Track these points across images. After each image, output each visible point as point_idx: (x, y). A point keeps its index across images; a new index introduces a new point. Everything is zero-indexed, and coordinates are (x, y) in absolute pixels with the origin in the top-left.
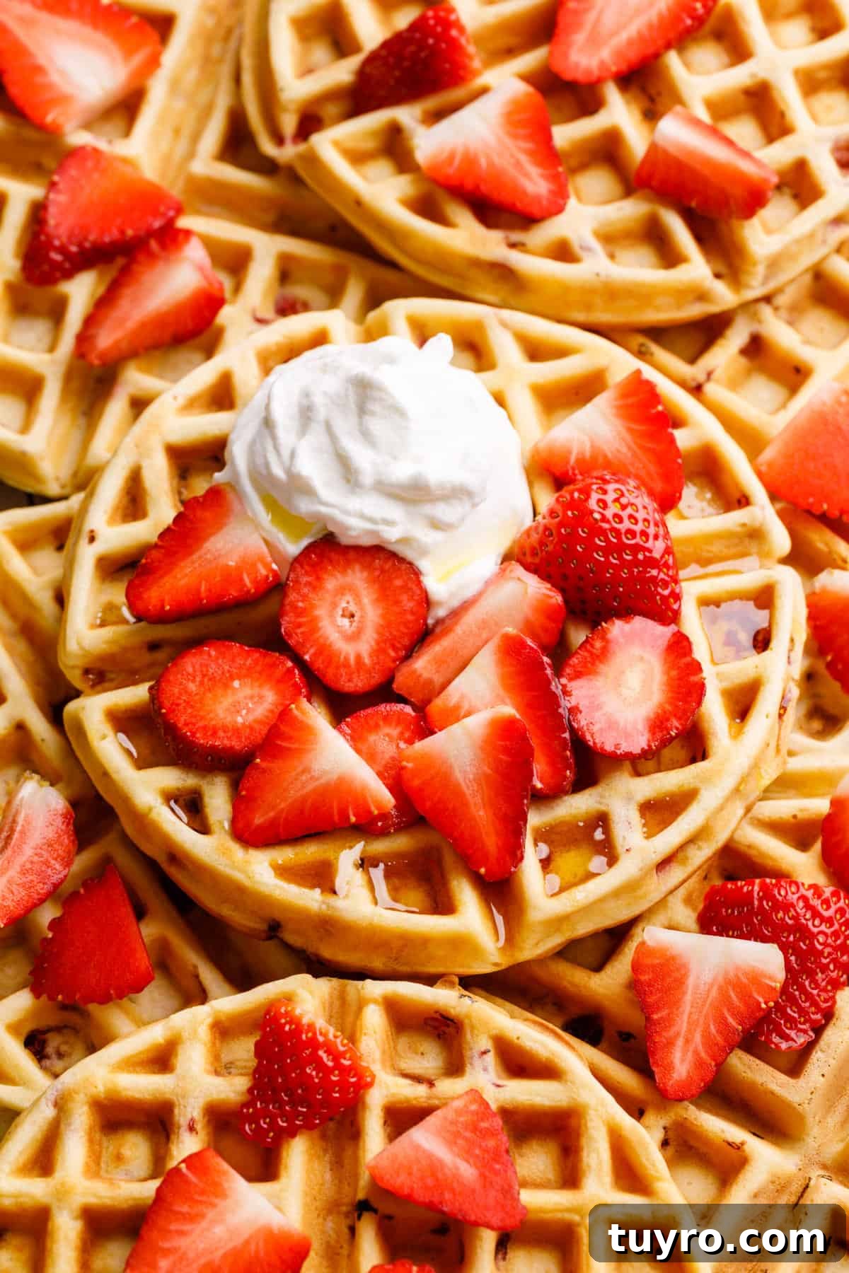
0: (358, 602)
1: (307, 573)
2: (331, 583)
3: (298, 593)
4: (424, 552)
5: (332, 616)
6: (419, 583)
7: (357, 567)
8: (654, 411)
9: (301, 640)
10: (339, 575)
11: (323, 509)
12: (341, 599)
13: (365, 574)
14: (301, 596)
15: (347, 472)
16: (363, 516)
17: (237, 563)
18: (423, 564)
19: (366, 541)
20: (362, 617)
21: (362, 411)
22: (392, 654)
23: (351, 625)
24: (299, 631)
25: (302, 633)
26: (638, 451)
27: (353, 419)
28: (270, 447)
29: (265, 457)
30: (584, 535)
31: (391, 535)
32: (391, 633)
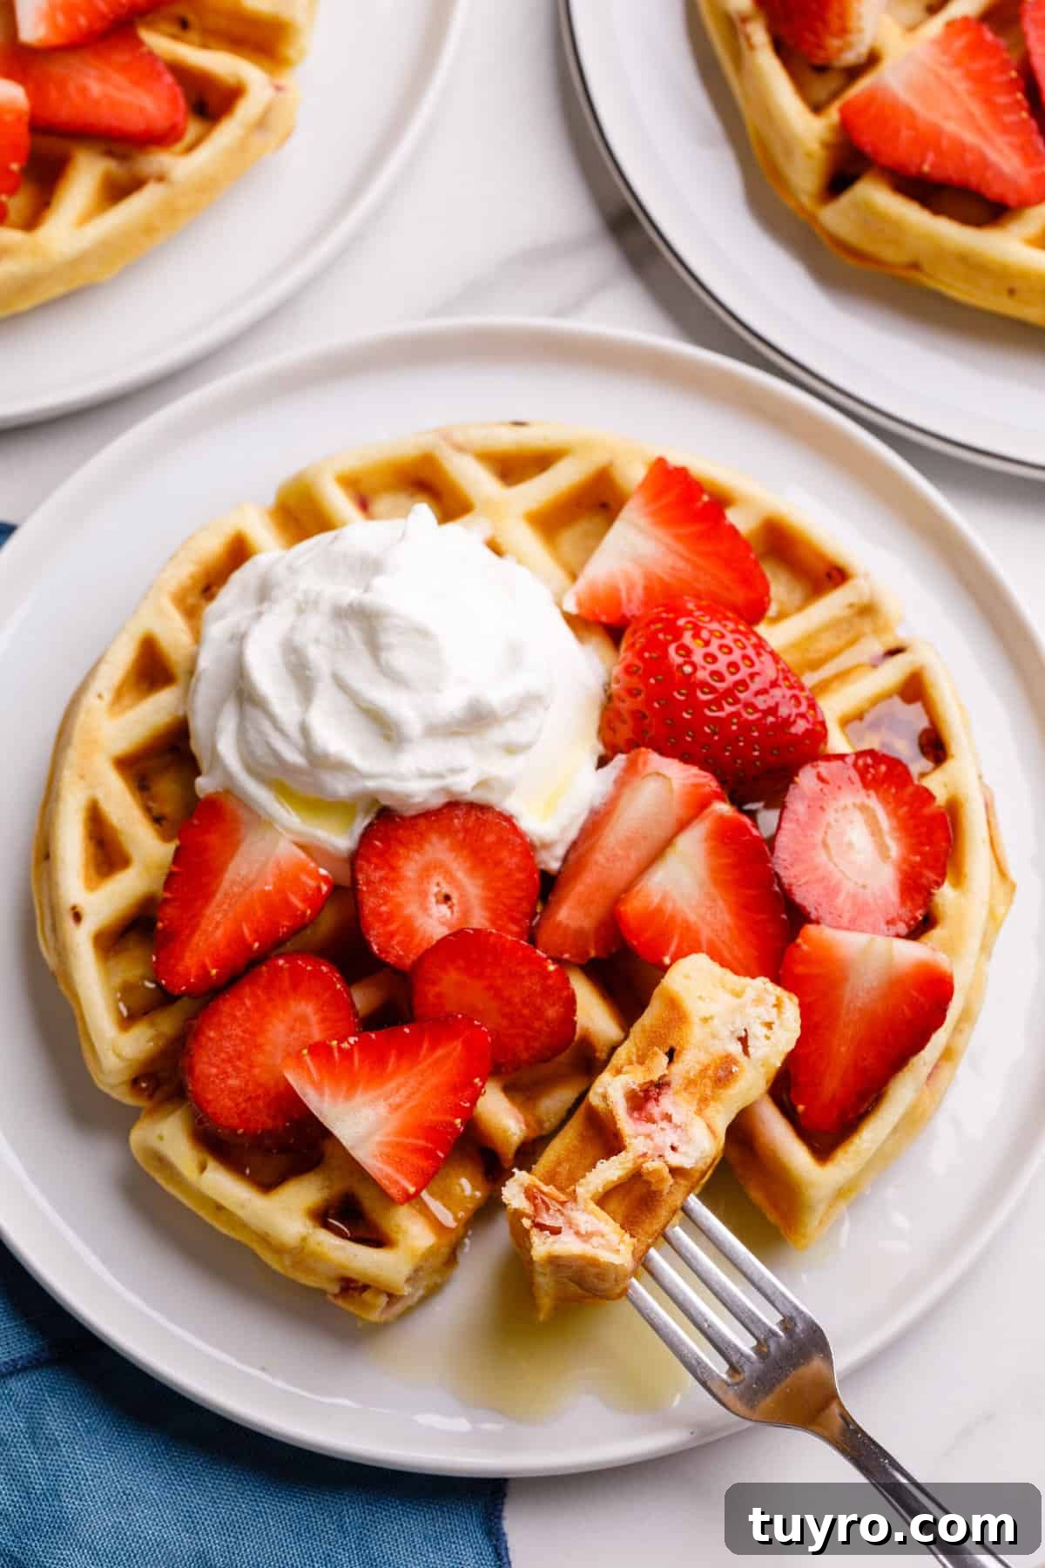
0: (452, 879)
1: (377, 868)
2: (410, 868)
3: (376, 896)
4: (508, 789)
5: (424, 909)
6: (515, 829)
7: (434, 838)
8: (699, 505)
9: (401, 953)
10: (417, 856)
11: (371, 784)
12: (428, 883)
13: (447, 842)
14: (380, 898)
15: (385, 729)
16: (423, 775)
17: (274, 884)
18: (511, 805)
19: (437, 801)
20: (461, 896)
21: (374, 647)
22: (515, 928)
23: (452, 912)
24: (394, 942)
25: (398, 943)
26: (700, 561)
27: (366, 660)
28: (266, 726)
29: (268, 744)
30: (682, 698)
31: (465, 785)
32: (504, 904)
